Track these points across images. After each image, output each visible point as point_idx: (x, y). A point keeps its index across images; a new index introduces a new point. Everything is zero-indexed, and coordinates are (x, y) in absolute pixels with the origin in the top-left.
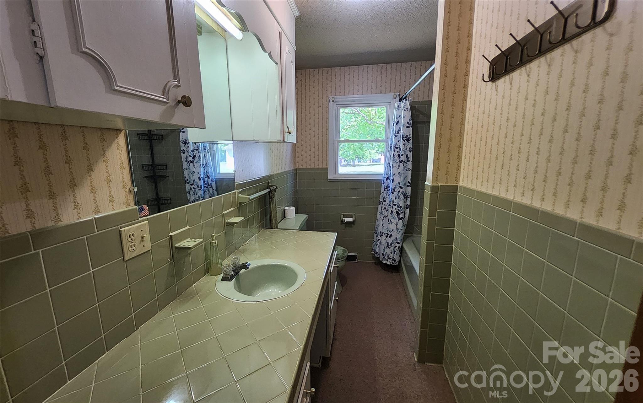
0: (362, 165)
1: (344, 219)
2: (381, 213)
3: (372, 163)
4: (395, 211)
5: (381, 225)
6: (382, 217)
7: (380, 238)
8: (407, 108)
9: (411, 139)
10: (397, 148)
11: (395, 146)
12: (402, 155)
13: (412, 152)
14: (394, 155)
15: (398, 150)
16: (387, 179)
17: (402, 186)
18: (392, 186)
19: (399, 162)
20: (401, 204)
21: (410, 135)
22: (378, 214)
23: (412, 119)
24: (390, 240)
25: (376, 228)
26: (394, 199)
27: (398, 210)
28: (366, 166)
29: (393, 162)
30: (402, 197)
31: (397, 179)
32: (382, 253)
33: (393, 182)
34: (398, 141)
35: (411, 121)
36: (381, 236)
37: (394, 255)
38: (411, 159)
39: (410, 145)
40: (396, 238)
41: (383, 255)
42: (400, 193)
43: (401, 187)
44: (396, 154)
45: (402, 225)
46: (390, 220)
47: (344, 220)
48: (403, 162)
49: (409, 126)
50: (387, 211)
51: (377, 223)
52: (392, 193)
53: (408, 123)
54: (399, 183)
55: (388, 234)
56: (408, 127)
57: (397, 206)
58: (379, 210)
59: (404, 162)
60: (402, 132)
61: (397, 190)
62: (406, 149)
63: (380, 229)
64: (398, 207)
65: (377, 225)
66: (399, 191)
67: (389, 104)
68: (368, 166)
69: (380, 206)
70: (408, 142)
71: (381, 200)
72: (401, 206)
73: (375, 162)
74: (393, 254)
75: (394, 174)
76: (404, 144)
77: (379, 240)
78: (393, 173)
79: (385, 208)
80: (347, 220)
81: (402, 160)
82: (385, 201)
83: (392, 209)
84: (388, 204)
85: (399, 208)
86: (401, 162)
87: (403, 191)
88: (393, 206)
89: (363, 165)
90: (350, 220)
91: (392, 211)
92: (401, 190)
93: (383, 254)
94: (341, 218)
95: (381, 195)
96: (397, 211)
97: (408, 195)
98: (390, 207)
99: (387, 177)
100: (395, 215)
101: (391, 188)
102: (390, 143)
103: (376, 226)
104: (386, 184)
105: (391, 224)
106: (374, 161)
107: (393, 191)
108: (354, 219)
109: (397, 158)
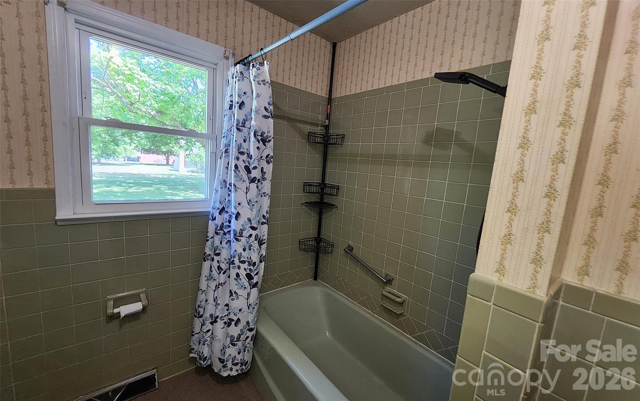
0: (113, 164)
1: (116, 311)
2: (210, 278)
3: (127, 162)
4: (243, 273)
5: (211, 300)
6: (213, 285)
7: (210, 327)
8: (264, 81)
9: (270, 141)
10: (242, 153)
11: (238, 150)
12: (255, 168)
13: (271, 164)
14: (236, 167)
15: (245, 157)
16: (222, 211)
17: (255, 226)
18: (235, 225)
19: (248, 181)
20: (255, 258)
21: (268, 132)
22: (203, 279)
23: (274, 104)
24: (234, 331)
25: (199, 306)
26: (240, 250)
27: (250, 270)
28: (119, 165)
29: (236, 181)
30: (256, 244)
31: (246, 213)
32: (220, 359)
33: (237, 218)
34: (245, 141)
35: (272, 107)
36: (212, 323)
37: (243, 356)
38: (269, 176)
39: (269, 150)
40: (248, 323)
41: (223, 362)
42: (253, 238)
43: (253, 228)
44: (241, 165)
45: (257, 297)
46: (235, 292)
47: (119, 313)
48: (256, 182)
49: (267, 114)
50: (224, 273)
51: (201, 297)
52: (236, 239)
53: (266, 109)
54: (249, 220)
55: (231, 320)
56: (266, 117)
57: (247, 263)
58: (205, 271)
59: (259, 181)
60: (253, 122)
61: (246, 234)
62: (262, 157)
63: (210, 309)
64: (250, 264)
65: (201, 302)
66: (251, 236)
67: (214, 67)
68: (123, 165)
69: (206, 265)
70: (265, 145)
71: (208, 251)
72: (255, 262)
73: (132, 160)
74: (241, 354)
75: (239, 204)
76: (258, 148)
77: (208, 331)
78: (235, 201)
79: (219, 268)
80: (125, 310)
81: (255, 178)
82: (218, 254)
83: (237, 271)
84: (225, 259)
85: (252, 267)
86: (253, 180)
87: (257, 236)
88: (241, 265)
89: (116, 165)
90: (137, 307)
91: (238, 275)
92: (254, 233)
93: (221, 361)
94: (110, 311)
95: (209, 243)
96: (248, 272)
97: (262, 240)
98: (234, 268)
99: (221, 208)
100: (244, 280)
101: (234, 231)
102: (224, 141)
103: (198, 303)
104: (218, 221)
105: (238, 298)
106: (129, 159)
107: (238, 236)
108: (145, 302)
109: (243, 173)
